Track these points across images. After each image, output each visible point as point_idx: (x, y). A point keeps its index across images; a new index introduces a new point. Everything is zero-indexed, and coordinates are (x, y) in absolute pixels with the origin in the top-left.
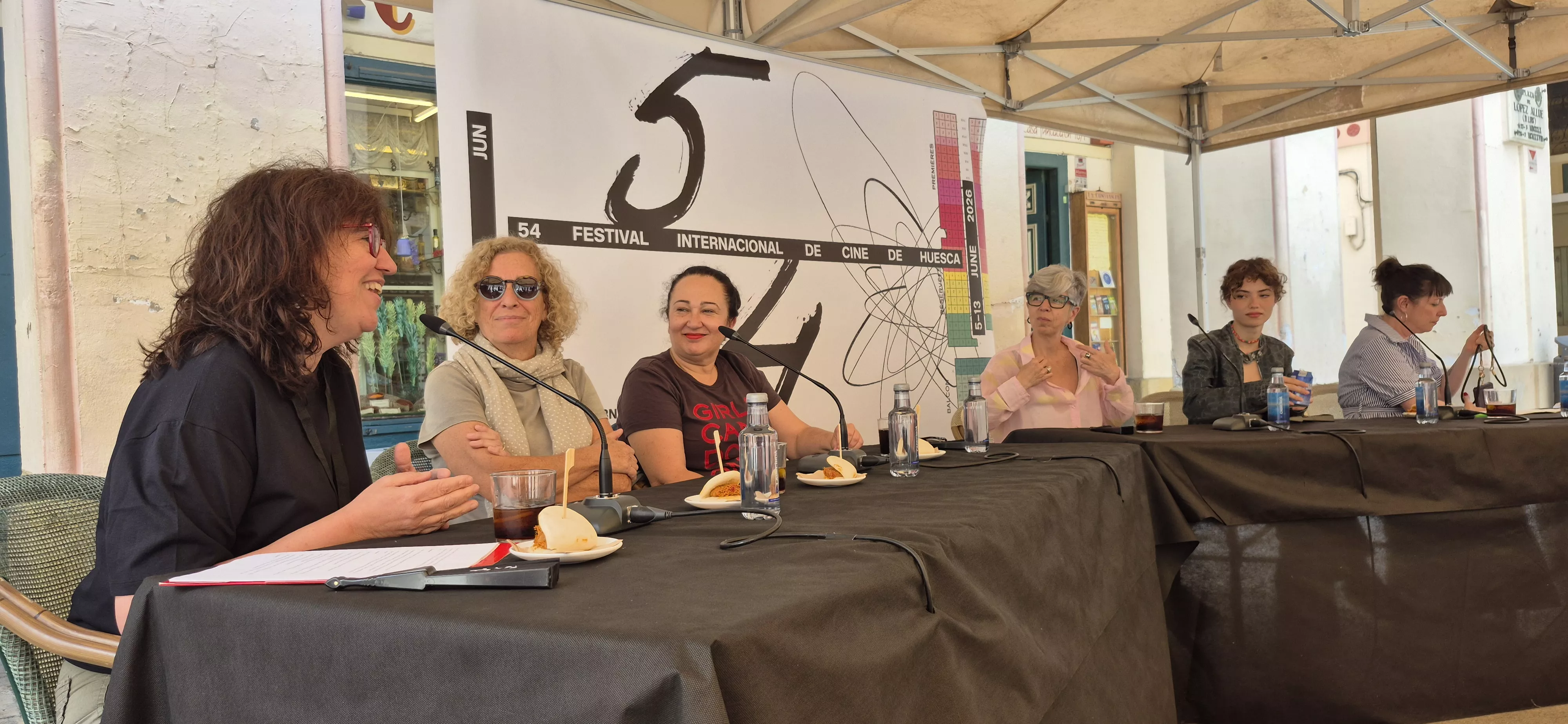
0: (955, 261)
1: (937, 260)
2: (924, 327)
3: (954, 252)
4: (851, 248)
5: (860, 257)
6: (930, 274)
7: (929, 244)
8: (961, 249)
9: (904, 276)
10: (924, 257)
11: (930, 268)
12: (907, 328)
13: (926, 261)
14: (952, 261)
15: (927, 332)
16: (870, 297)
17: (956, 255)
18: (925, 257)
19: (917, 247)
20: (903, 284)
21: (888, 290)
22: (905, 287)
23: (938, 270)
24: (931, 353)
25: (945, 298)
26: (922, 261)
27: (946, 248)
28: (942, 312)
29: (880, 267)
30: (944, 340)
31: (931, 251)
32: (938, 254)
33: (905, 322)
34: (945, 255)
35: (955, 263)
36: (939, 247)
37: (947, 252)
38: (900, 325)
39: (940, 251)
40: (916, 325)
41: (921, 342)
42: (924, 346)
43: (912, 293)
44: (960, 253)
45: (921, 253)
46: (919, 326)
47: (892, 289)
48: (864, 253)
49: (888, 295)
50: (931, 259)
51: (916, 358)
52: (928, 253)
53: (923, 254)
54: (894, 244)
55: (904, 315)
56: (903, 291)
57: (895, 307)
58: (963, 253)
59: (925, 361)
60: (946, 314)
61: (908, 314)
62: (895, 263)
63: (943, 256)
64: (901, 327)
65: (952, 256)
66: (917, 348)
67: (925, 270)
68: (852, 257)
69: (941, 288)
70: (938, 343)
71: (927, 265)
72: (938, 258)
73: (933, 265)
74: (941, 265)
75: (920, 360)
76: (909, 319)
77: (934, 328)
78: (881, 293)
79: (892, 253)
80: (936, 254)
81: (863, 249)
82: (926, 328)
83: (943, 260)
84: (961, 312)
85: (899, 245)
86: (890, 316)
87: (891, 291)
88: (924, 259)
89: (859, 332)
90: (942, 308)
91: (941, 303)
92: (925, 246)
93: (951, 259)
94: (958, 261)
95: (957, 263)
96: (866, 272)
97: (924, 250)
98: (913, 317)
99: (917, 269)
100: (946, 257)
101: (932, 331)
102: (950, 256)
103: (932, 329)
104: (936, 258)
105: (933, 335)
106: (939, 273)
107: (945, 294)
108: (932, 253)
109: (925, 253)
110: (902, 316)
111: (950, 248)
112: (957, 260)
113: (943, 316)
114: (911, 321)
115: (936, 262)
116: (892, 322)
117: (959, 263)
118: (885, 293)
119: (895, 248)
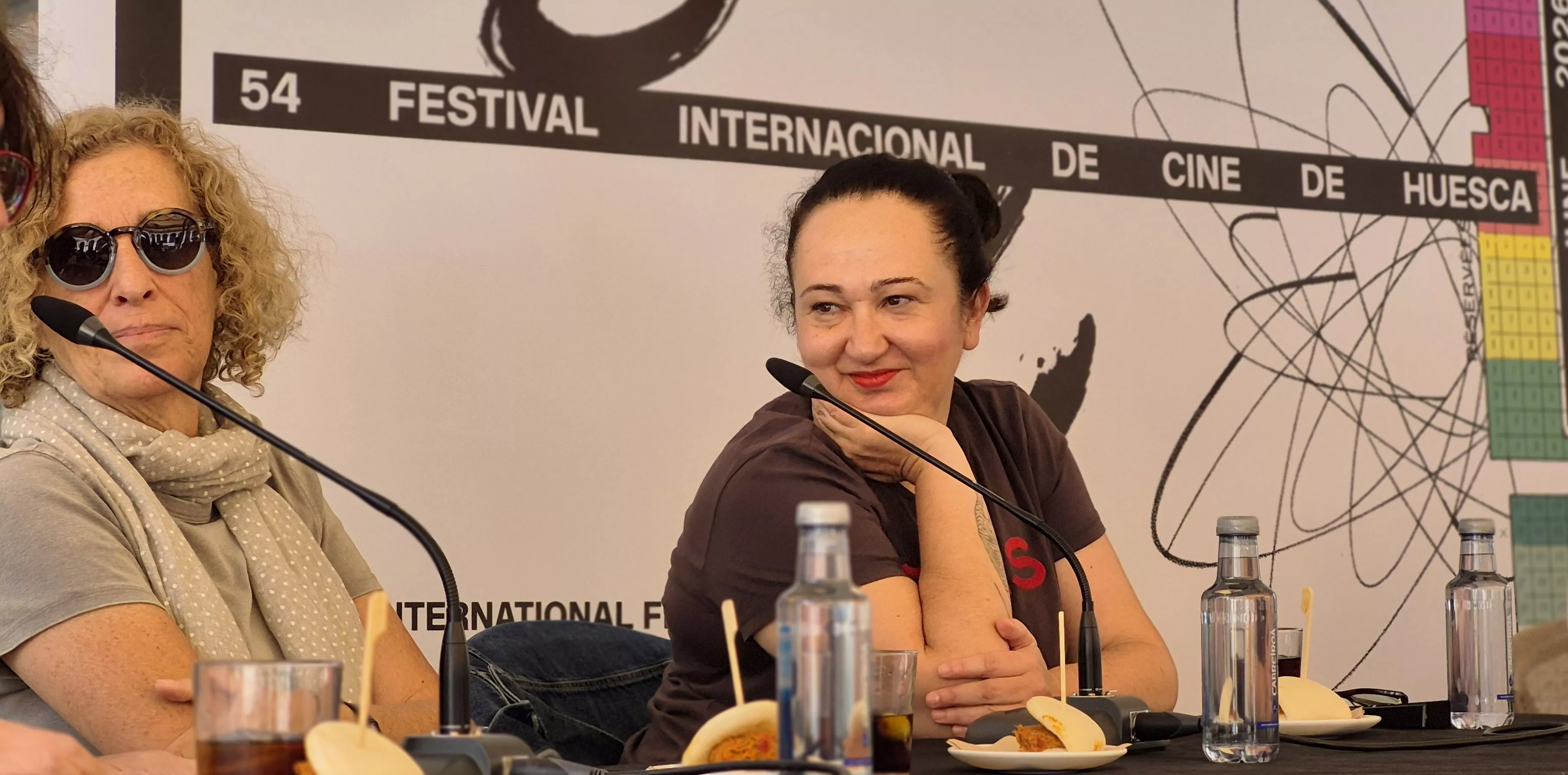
0: (1516, 203)
1: (1459, 198)
2: (1412, 397)
3: (1511, 177)
4: (1190, 157)
5: (1214, 185)
6: (1436, 241)
7: (1433, 149)
8: (1533, 166)
9: (1348, 243)
10: (1414, 188)
11: (1434, 222)
12: (1356, 398)
13: (1422, 202)
14: (1506, 203)
15: (1425, 411)
16: (1240, 304)
17: (1520, 185)
18: (1419, 188)
19: (1393, 157)
20: (1347, 269)
21: (1298, 284)
22: (1352, 276)
23: (1461, 229)
24: (1433, 476)
25: (1481, 311)
26: (1408, 200)
27: (1486, 163)
28: (1470, 358)
29: (1275, 217)
30: (1477, 438)
31: (1438, 170)
32: (1462, 179)
33: (1352, 380)
34: (1483, 183)
35: (1514, 208)
36: (1465, 159)
37: (1489, 175)
38: (1334, 388)
39: (1468, 172)
40: (1387, 389)
41: (1403, 443)
42: (1412, 454)
43: (1374, 296)
44: (1530, 179)
45: (1407, 176)
46: (1398, 392)
47: (1311, 280)
48: (1227, 174)
49: (1297, 299)
50: (1437, 195)
51: (1386, 490)
52: (1430, 177)
53: (1414, 181)
54: (1321, 149)
55: (1348, 360)
56: (1346, 288)
57: (1318, 334)
58: (1540, 180)
59: (1416, 498)
60: (1484, 362)
61: (1362, 356)
62: (1322, 204)
63: (1477, 186)
64: (1338, 396)
65: (1505, 186)
66: (1390, 458)
67: (1418, 227)
68: (1191, 184)
69: (1469, 280)
70: (1459, 445)
71: (1428, 212)
72: (1462, 192)
73: (1446, 213)
74: (1469, 215)
75: (1400, 494)
76: (1364, 372)
77: (1444, 399)
78: (1276, 294)
79: (1312, 177)
80: (1455, 179)
81: (1226, 161)
82: (1422, 399)
83: (1479, 200)
84: (1531, 354)
85: (1335, 152)
86: (1302, 362)
87: (1307, 288)
88: (1415, 196)
89: (1203, 406)
90: (1473, 340)
91: (1468, 324)
92: (1421, 155)
93: (1502, 195)
94: (1526, 203)
95: (1521, 209)
96: (1231, 229)
97: (1415, 169)
98: (1377, 367)
99: (1392, 223)
100: (1486, 190)
101: (1439, 409)
102: (1499, 189)
103: (1438, 403)
104: (1455, 191)
105: (1443, 421)
106: (1465, 236)
107: (1481, 302)
108: (1443, 178)
109: (1421, 176)
110: (1340, 364)
111: (1498, 164)
112: (1521, 200)
113: (1476, 367)
114: (1371, 378)
115: (1455, 204)
116: (1307, 380)
117: (1529, 209)
118: (1287, 292)
119: (1322, 161)
